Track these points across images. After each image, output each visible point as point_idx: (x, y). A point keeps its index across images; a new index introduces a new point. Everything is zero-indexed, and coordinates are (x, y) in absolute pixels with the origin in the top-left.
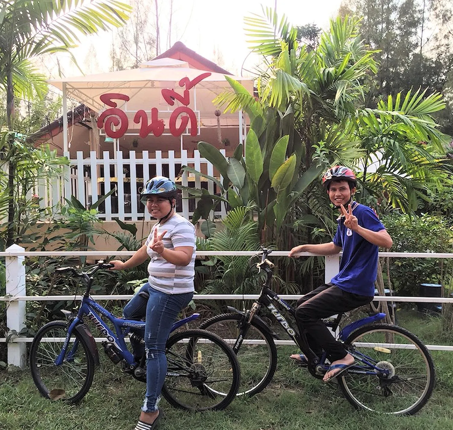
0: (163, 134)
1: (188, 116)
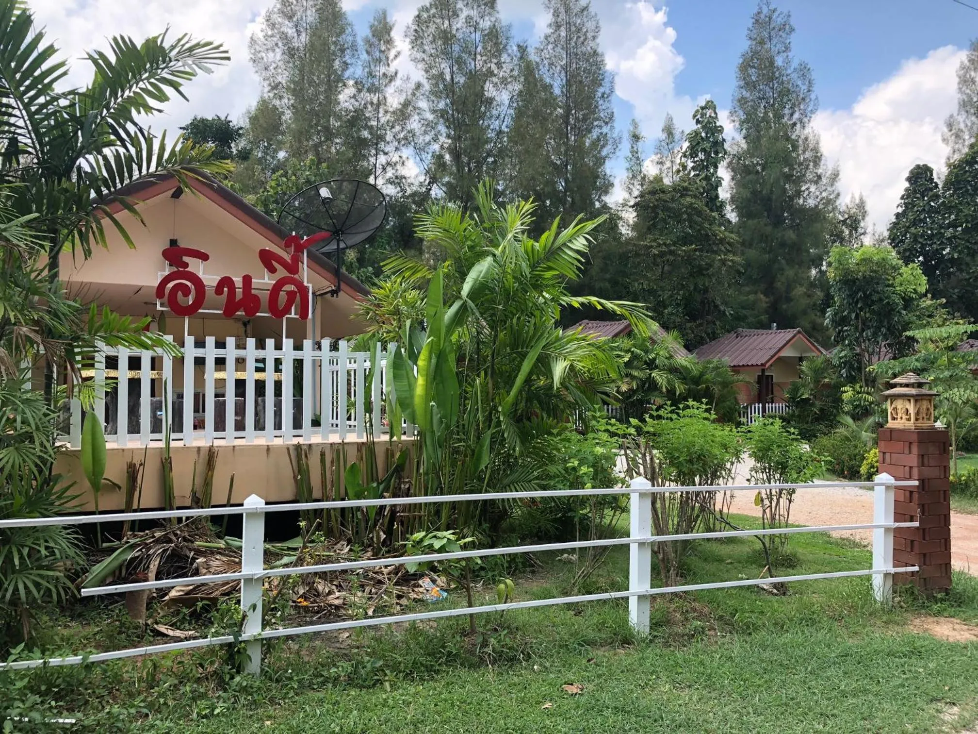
0: (258, 314)
1: (296, 290)
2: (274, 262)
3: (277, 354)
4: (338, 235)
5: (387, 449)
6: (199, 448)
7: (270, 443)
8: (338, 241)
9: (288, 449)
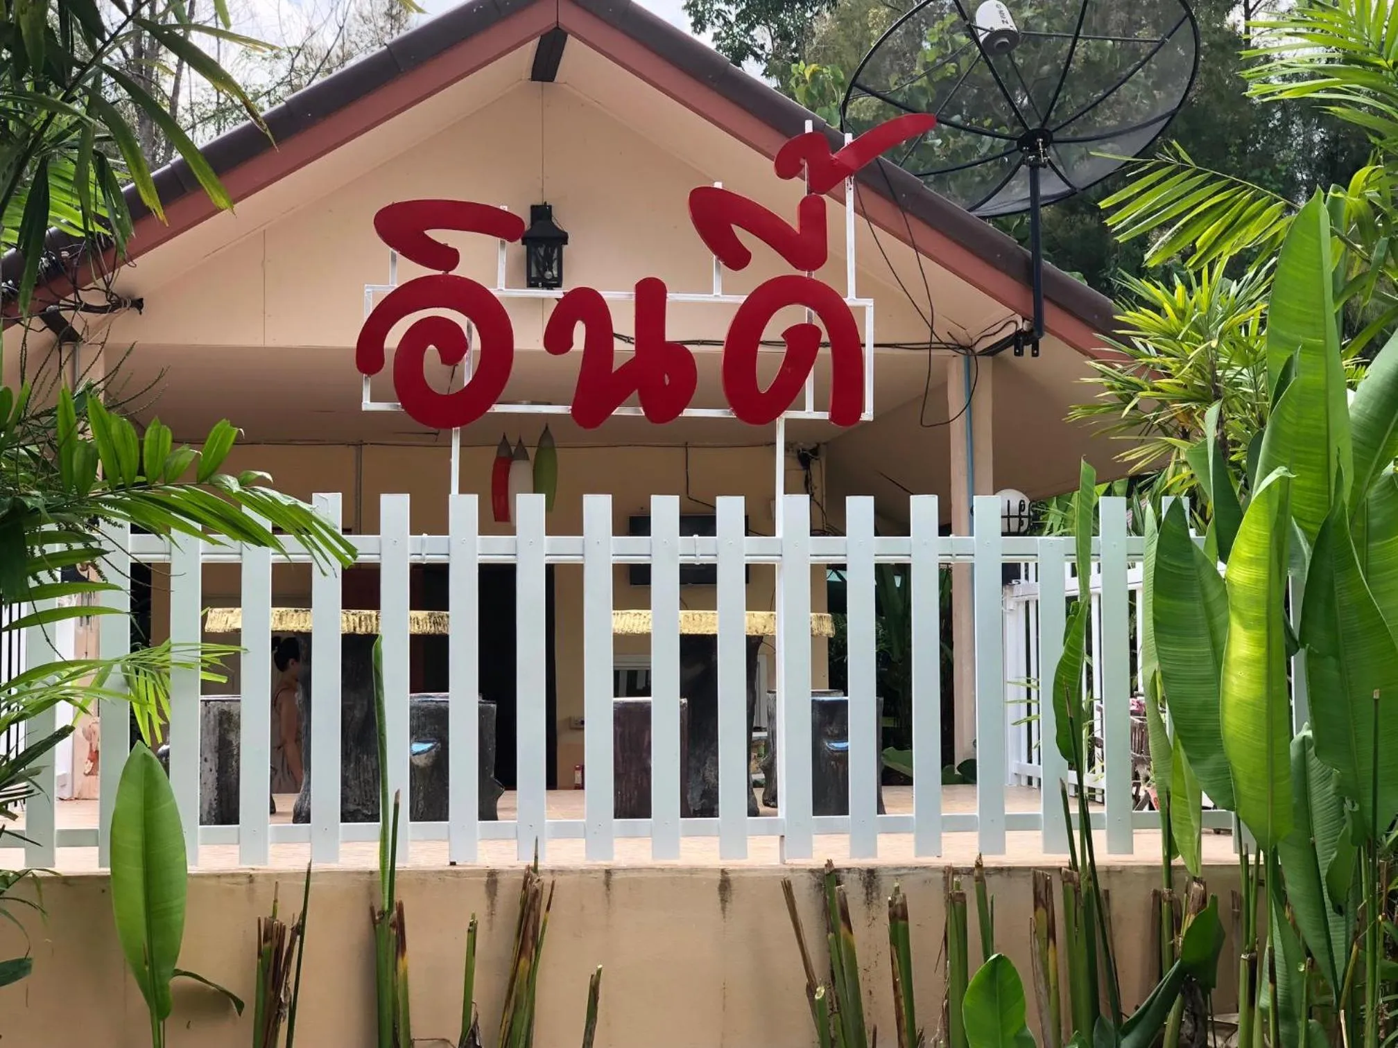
2: (739, 232)
3: (756, 549)
4: (1034, 149)
5: (1157, 895)
6: (492, 877)
7: (730, 863)
8: (1034, 168)
9: (787, 887)
